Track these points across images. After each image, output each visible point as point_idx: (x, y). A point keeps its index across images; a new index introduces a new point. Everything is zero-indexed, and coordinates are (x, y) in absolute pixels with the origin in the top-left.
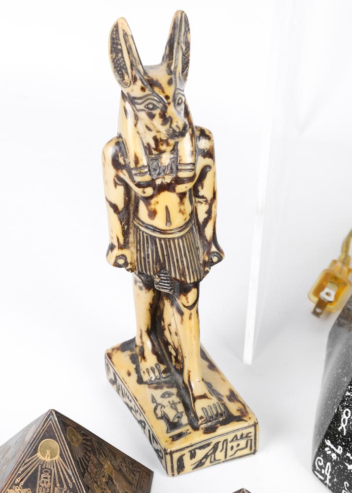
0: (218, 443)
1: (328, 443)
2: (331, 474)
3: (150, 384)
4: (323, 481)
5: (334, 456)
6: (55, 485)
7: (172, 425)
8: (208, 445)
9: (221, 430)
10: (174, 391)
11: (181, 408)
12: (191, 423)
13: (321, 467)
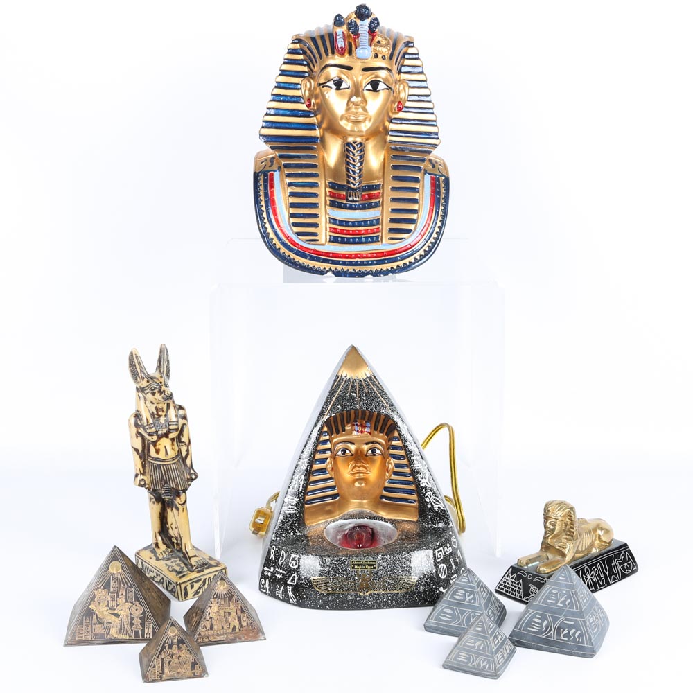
0: (205, 579)
1: (266, 569)
2: (269, 585)
3: (163, 559)
4: (265, 593)
5: (269, 574)
6: (121, 586)
7: (179, 573)
8: (200, 580)
9: (206, 571)
10: (178, 559)
11: (183, 565)
12: (189, 570)
13: (263, 585)
